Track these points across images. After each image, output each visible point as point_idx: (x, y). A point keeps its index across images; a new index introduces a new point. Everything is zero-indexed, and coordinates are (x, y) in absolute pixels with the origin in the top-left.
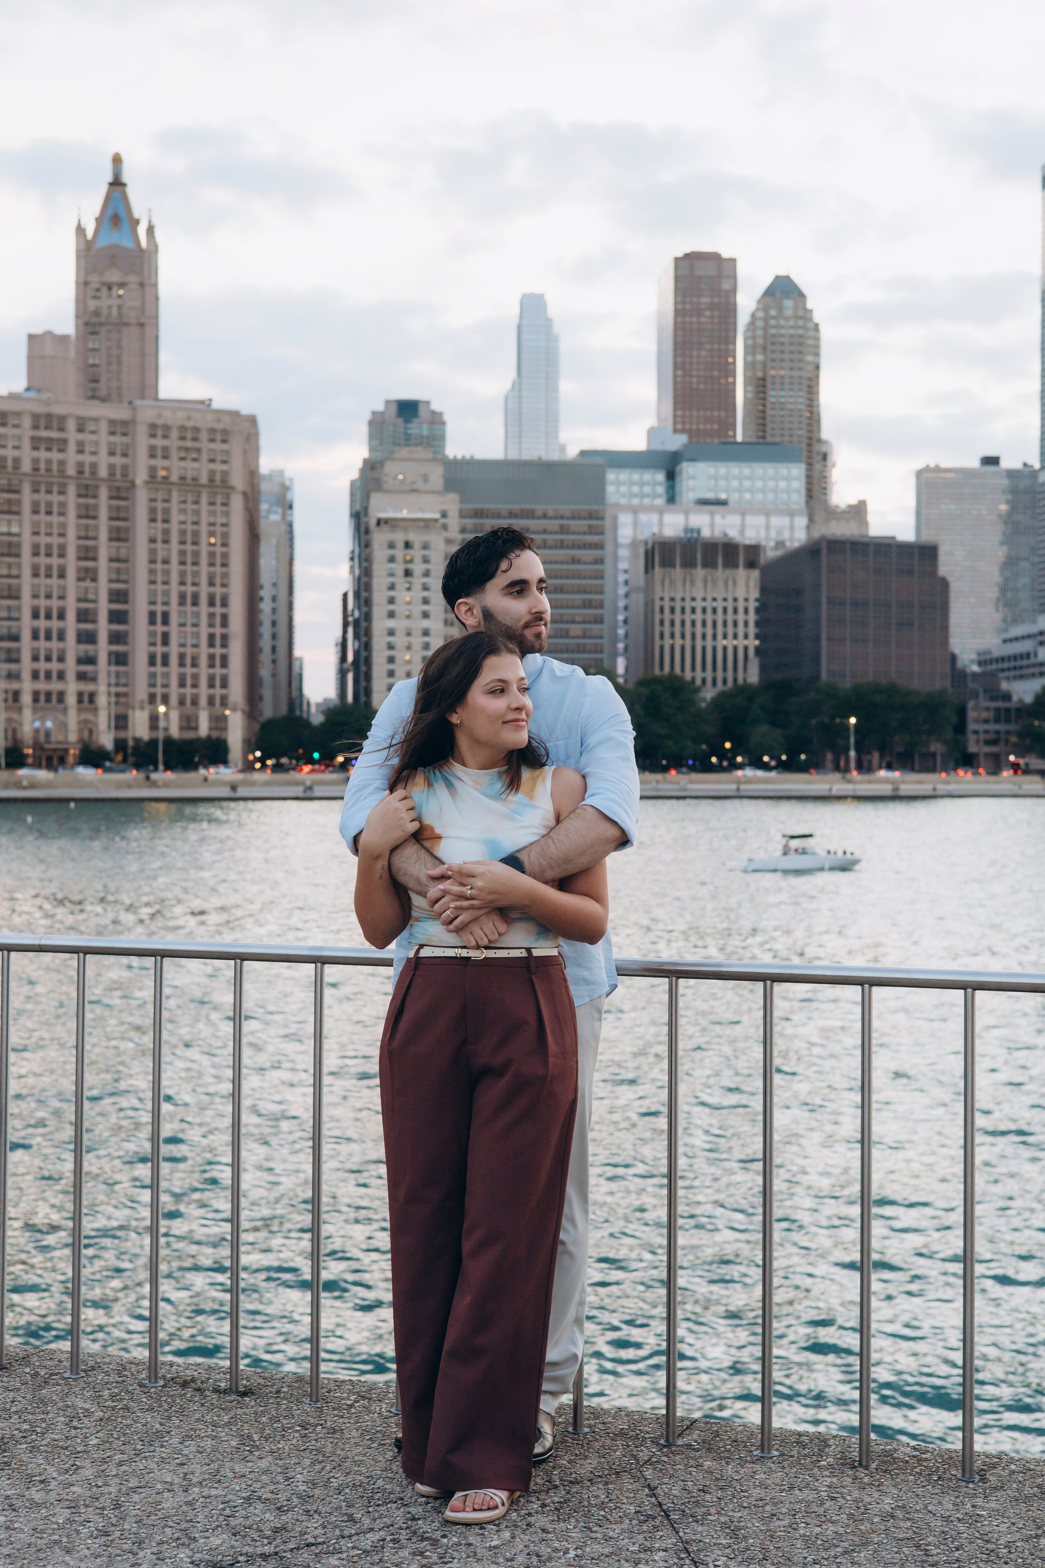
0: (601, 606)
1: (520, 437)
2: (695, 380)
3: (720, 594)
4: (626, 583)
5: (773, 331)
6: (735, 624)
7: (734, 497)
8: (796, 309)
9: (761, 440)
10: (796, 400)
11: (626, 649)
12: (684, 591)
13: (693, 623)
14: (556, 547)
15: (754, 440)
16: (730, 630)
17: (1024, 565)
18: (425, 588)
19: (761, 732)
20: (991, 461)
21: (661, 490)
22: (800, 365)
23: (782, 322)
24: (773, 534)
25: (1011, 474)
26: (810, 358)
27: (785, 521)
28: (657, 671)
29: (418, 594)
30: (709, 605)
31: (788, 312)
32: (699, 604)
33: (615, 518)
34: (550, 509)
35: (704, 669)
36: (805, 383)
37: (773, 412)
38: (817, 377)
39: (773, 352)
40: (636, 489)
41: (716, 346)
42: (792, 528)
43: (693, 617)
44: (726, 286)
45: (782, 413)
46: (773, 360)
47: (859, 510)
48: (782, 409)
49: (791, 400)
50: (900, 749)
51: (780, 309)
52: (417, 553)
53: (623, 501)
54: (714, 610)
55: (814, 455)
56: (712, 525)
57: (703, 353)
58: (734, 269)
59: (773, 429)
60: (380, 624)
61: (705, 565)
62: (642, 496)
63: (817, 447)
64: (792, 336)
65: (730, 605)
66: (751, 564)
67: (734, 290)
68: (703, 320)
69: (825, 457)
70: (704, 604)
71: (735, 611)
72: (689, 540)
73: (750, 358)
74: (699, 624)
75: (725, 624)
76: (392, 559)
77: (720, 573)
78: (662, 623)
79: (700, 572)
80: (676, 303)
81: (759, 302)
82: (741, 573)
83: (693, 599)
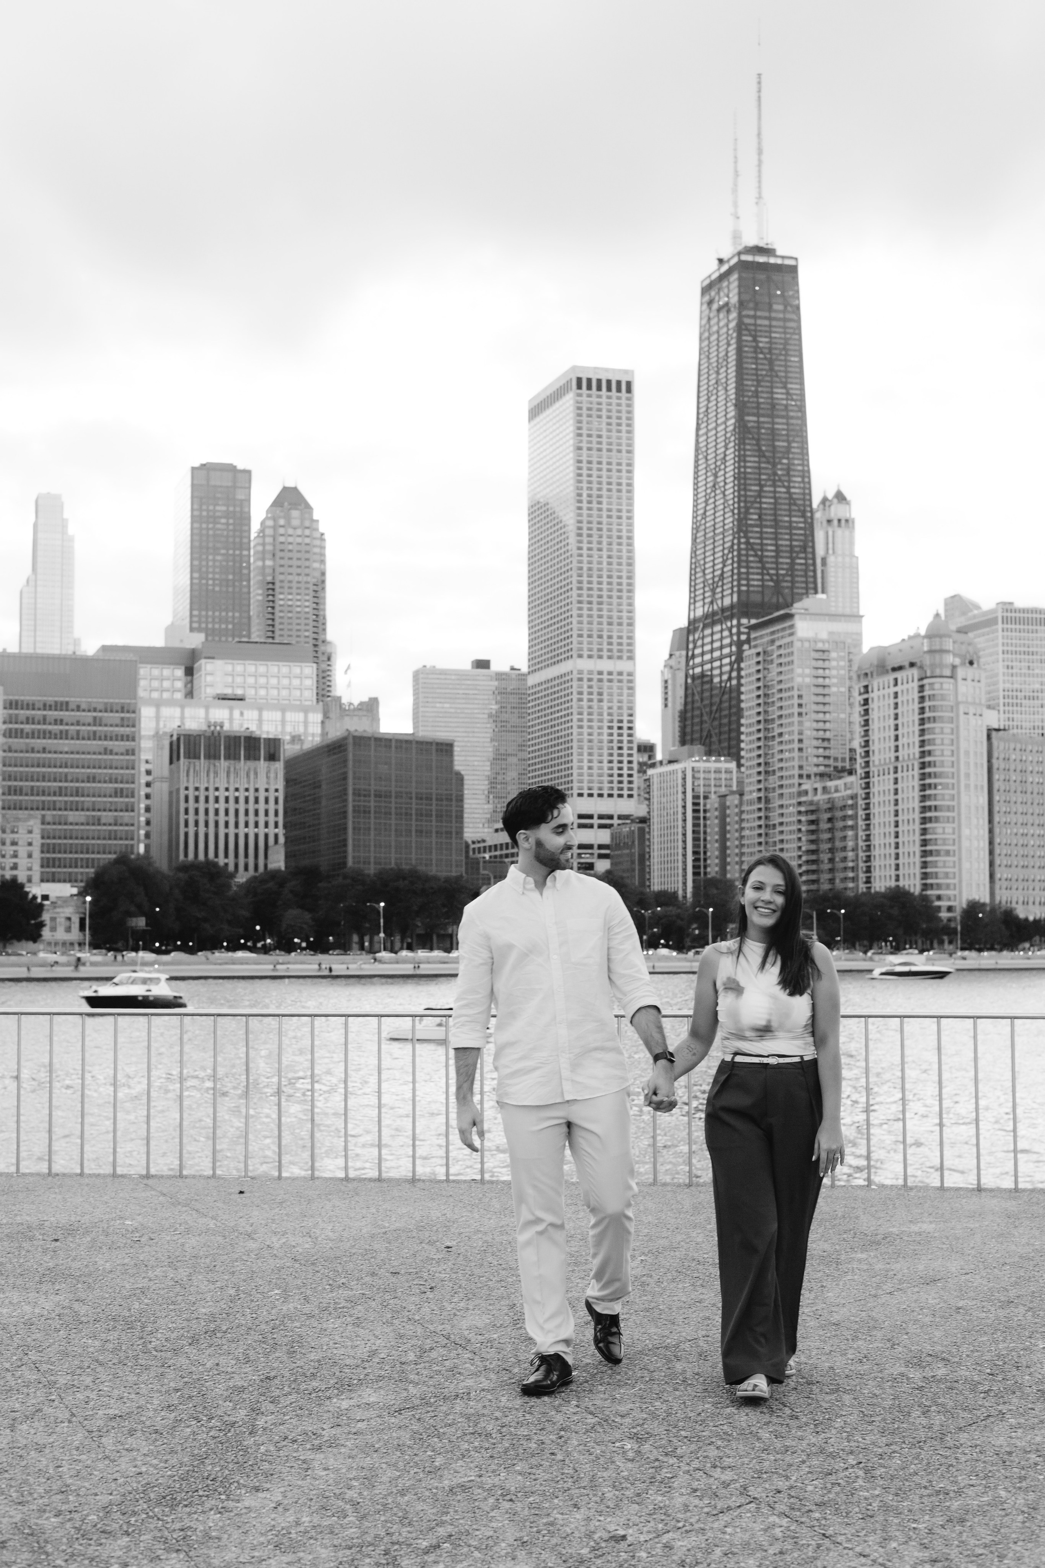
1: (35, 631)
2: (210, 582)
3: (242, 784)
4: (149, 773)
5: (282, 539)
6: (256, 813)
7: (250, 693)
8: (302, 520)
9: (270, 640)
10: (304, 604)
11: (147, 836)
12: (208, 782)
13: (217, 812)
14: (89, 739)
15: (263, 640)
16: (252, 818)
17: (513, 760)
19: (293, 915)
20: (483, 664)
21: (179, 684)
22: (307, 571)
23: (290, 531)
24: (289, 729)
25: (500, 676)
26: (316, 565)
27: (301, 716)
28: (182, 857)
30: (232, 794)
31: (295, 522)
32: (222, 794)
34: (83, 701)
35: (226, 856)
36: (312, 588)
37: (281, 614)
38: (323, 582)
39: (282, 558)
40: (155, 684)
41: (231, 552)
42: (306, 723)
43: (217, 806)
44: (240, 496)
45: (290, 615)
46: (282, 566)
47: (371, 707)
48: (290, 612)
49: (299, 603)
50: (420, 931)
51: (288, 518)
53: (149, 695)
54: (237, 800)
55: (319, 655)
56: (231, 719)
57: (219, 558)
58: (250, 481)
59: (281, 630)
61: (228, 757)
62: (162, 690)
63: (322, 648)
64: (299, 544)
65: (251, 795)
66: (272, 757)
67: (248, 500)
68: (219, 526)
69: (329, 657)
70: (227, 794)
71: (257, 801)
72: (213, 733)
73: (260, 563)
74: (222, 812)
75: (247, 812)
77: (243, 765)
78: (187, 811)
79: (223, 764)
80: (192, 510)
81: (267, 512)
82: (262, 764)
83: (217, 789)
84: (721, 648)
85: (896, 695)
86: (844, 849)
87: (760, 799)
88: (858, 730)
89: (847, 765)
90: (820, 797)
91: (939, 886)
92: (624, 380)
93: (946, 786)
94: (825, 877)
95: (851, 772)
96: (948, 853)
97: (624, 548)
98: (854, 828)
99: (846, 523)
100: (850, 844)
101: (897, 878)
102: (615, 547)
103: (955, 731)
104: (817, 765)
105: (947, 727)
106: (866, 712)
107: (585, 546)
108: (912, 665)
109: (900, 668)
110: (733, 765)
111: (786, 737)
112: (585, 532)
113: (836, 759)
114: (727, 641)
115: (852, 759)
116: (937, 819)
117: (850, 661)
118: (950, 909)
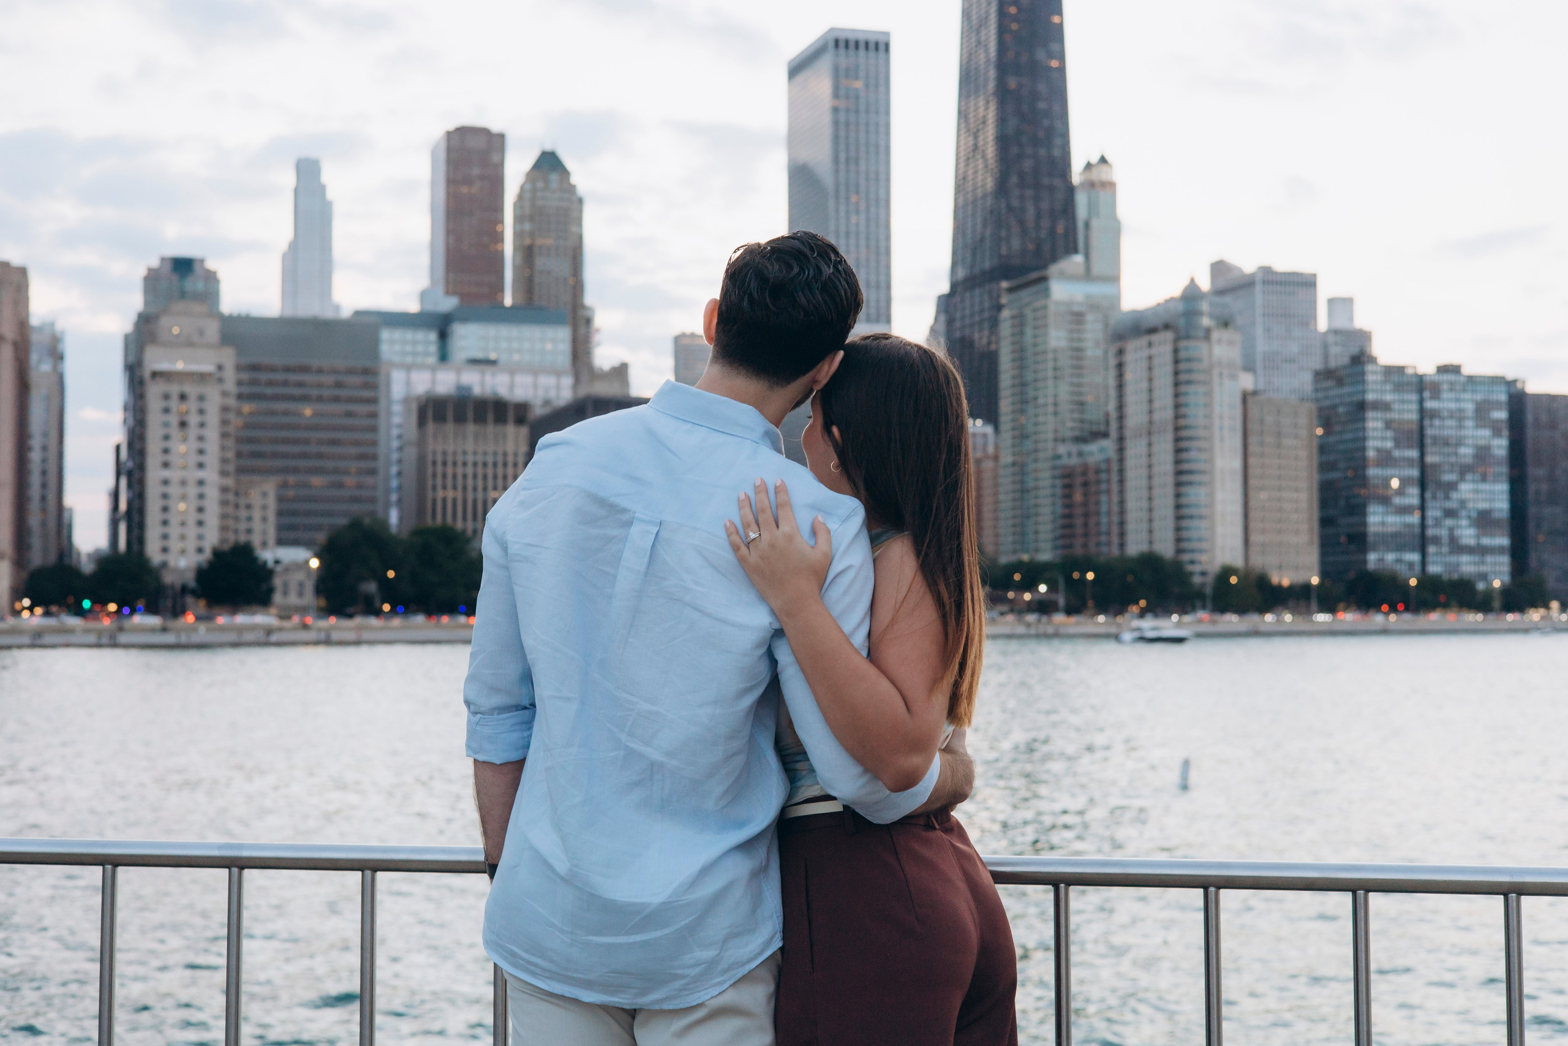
0: (374, 457)
1: (296, 293)
2: (466, 246)
3: (490, 448)
4: (400, 437)
5: (540, 203)
6: (505, 477)
7: (503, 358)
8: (560, 183)
9: (529, 305)
10: (561, 267)
11: (400, 501)
12: (456, 446)
13: (465, 476)
14: (332, 402)
15: (522, 305)
16: (500, 482)
18: (201, 438)
21: (433, 348)
22: (564, 235)
23: (549, 195)
24: (541, 393)
26: (573, 229)
27: (551, 380)
28: (429, 522)
29: (193, 445)
30: (480, 459)
31: (553, 186)
32: (470, 459)
33: (388, 376)
34: (325, 364)
35: (475, 520)
36: (570, 252)
37: (540, 280)
38: (581, 246)
39: (540, 222)
40: (409, 348)
41: (486, 215)
42: (558, 387)
43: (464, 470)
44: (495, 158)
45: (548, 280)
46: (540, 230)
47: (621, 372)
48: (548, 276)
49: (556, 268)
51: (546, 181)
52: (192, 405)
53: (397, 359)
55: (578, 320)
56: (483, 384)
57: (474, 221)
58: (503, 145)
59: (540, 295)
60: (154, 474)
61: (475, 421)
62: (415, 354)
63: (580, 313)
64: (557, 208)
65: (500, 459)
66: (520, 420)
67: (501, 164)
68: (473, 190)
69: (588, 321)
70: (474, 458)
71: (505, 465)
72: (460, 397)
73: (517, 227)
74: (470, 477)
76: (167, 411)
77: (491, 429)
78: (434, 475)
79: (471, 428)
80: (448, 172)
81: (527, 176)
82: (511, 429)
83: (464, 453)
84: (982, 311)
85: (1150, 358)
86: (1098, 513)
87: (1014, 464)
88: (1113, 393)
89: (1102, 428)
90: (1074, 461)
91: (1192, 551)
92: (882, 39)
93: (1199, 450)
94: (1078, 542)
95: (1105, 435)
96: (1201, 517)
97: (882, 211)
98: (1108, 492)
99: (1109, 186)
100: (1104, 508)
101: (1151, 542)
102: (873, 210)
103: (1209, 394)
104: (1072, 429)
105: (1201, 389)
106: (1120, 376)
107: (843, 208)
108: (1167, 327)
109: (1152, 331)
110: (989, 430)
111: (1041, 401)
112: (842, 194)
113: (1091, 423)
114: (987, 305)
115: (1107, 423)
116: (1190, 483)
117: (1106, 325)
118: (1203, 574)
